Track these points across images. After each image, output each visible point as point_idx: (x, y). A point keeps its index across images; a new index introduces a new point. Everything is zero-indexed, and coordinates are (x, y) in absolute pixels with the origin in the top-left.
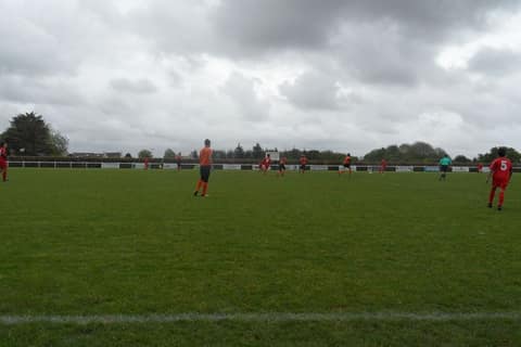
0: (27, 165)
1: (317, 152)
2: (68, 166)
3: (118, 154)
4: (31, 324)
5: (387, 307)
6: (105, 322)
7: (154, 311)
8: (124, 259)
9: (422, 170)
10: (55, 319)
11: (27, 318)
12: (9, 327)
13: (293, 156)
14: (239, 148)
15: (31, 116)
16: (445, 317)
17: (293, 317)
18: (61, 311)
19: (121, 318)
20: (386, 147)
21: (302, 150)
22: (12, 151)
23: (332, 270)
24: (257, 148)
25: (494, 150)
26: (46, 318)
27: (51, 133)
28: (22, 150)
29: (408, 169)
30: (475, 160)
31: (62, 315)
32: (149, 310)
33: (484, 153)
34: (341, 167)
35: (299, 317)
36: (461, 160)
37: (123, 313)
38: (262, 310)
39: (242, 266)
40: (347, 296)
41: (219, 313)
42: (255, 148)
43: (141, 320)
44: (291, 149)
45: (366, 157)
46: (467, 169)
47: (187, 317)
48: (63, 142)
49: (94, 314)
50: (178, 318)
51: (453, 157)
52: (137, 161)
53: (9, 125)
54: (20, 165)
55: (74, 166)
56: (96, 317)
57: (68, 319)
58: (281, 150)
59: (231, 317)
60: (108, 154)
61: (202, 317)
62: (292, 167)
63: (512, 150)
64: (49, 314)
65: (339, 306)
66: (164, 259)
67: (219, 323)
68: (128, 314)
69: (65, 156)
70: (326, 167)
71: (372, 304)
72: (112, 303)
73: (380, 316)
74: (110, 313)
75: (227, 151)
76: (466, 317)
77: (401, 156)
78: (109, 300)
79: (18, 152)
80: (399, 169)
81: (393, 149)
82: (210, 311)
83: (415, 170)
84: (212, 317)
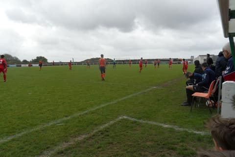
25: (38, 58)
30: (31, 61)
33: (34, 59)
36: (25, 62)
51: (22, 61)
63: (43, 57)
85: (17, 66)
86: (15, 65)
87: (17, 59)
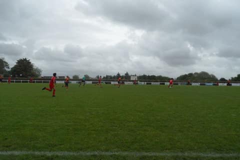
0: (23, 82)
1: (154, 76)
2: (41, 82)
3: (64, 77)
4: (27, 155)
5: (190, 150)
6: (59, 154)
7: (81, 150)
8: (67, 125)
9: (204, 85)
10: (37, 153)
11: (24, 153)
12: (16, 156)
13: (144, 78)
14: (119, 74)
15: (25, 60)
16: (218, 155)
17: (146, 154)
18: (39, 149)
19: (66, 153)
20: (187, 74)
21: (148, 75)
22: (16, 75)
23: (163, 132)
24: (127, 74)
26: (32, 153)
27: (34, 67)
28: (21, 75)
29: (198, 84)
30: (229, 80)
31: (40, 151)
32: (78, 149)
33: (234, 77)
34: (166, 83)
35: (148, 154)
36: (223, 80)
37: (68, 151)
38: (131, 151)
39: (121, 129)
40: (171, 144)
41: (111, 151)
42: (126, 74)
43: (75, 154)
44: (143, 75)
45: (178, 78)
46: (226, 84)
47: (96, 153)
48: (39, 71)
49: (54, 151)
50: (92, 154)
51: (219, 79)
52: (72, 80)
53: (15, 64)
54: (20, 82)
55: (44, 82)
56: (55, 152)
57: (43, 153)
58: (138, 75)
59: (116, 153)
60: (60, 77)
61: (103, 153)
62: (143, 83)
64: (34, 151)
65: (167, 149)
66: (85, 126)
67: (111, 156)
68: (70, 151)
69: (40, 77)
70: (159, 83)
71: (182, 149)
72: (62, 146)
73: (186, 154)
74: (62, 150)
75: (113, 76)
76: (228, 155)
77: (194, 78)
78: (61, 145)
79: (19, 76)
80: (193, 84)
81: (191, 75)
82: (107, 150)
83: (201, 84)
84: (108, 154)
85: (214, 85)
86: (211, 84)
87: (215, 77)
